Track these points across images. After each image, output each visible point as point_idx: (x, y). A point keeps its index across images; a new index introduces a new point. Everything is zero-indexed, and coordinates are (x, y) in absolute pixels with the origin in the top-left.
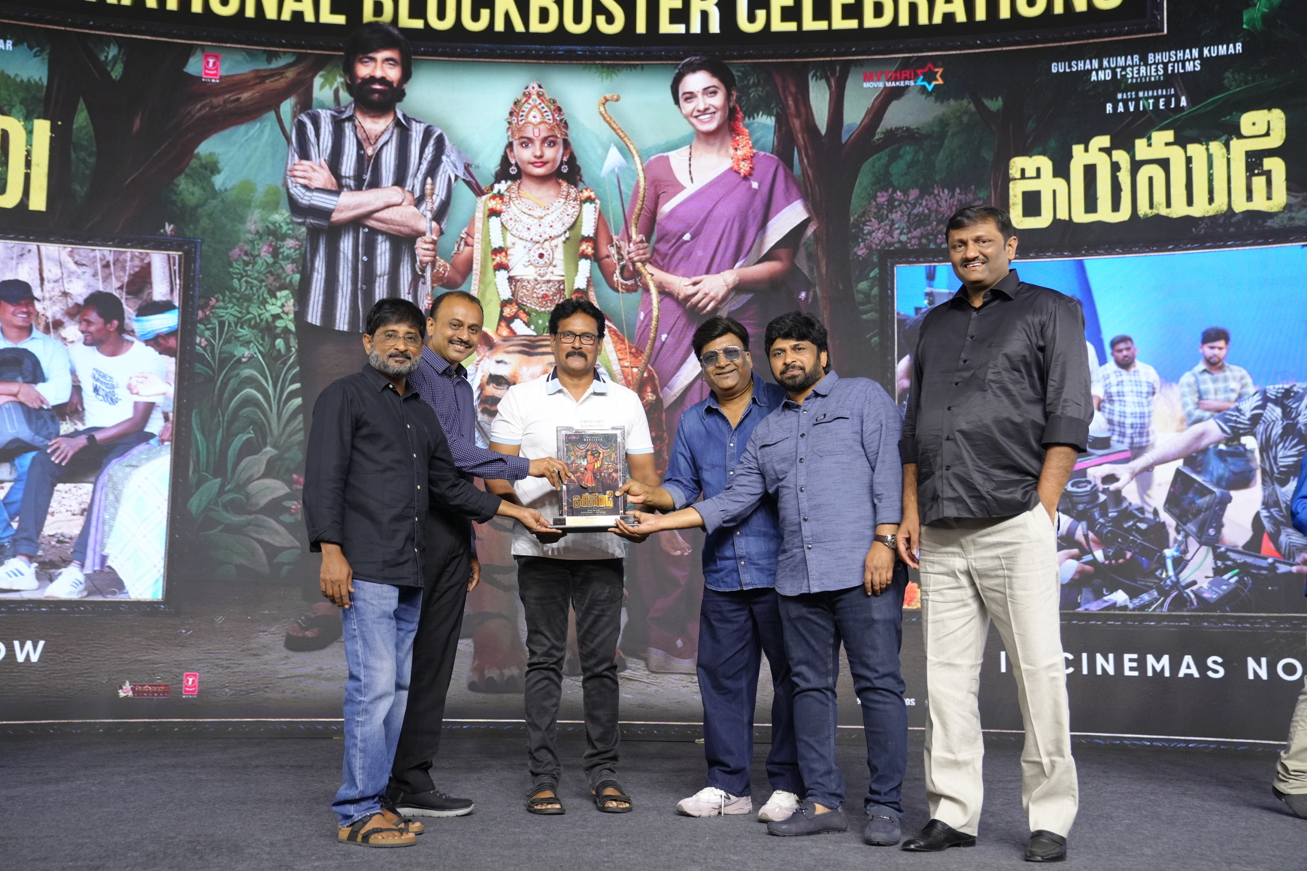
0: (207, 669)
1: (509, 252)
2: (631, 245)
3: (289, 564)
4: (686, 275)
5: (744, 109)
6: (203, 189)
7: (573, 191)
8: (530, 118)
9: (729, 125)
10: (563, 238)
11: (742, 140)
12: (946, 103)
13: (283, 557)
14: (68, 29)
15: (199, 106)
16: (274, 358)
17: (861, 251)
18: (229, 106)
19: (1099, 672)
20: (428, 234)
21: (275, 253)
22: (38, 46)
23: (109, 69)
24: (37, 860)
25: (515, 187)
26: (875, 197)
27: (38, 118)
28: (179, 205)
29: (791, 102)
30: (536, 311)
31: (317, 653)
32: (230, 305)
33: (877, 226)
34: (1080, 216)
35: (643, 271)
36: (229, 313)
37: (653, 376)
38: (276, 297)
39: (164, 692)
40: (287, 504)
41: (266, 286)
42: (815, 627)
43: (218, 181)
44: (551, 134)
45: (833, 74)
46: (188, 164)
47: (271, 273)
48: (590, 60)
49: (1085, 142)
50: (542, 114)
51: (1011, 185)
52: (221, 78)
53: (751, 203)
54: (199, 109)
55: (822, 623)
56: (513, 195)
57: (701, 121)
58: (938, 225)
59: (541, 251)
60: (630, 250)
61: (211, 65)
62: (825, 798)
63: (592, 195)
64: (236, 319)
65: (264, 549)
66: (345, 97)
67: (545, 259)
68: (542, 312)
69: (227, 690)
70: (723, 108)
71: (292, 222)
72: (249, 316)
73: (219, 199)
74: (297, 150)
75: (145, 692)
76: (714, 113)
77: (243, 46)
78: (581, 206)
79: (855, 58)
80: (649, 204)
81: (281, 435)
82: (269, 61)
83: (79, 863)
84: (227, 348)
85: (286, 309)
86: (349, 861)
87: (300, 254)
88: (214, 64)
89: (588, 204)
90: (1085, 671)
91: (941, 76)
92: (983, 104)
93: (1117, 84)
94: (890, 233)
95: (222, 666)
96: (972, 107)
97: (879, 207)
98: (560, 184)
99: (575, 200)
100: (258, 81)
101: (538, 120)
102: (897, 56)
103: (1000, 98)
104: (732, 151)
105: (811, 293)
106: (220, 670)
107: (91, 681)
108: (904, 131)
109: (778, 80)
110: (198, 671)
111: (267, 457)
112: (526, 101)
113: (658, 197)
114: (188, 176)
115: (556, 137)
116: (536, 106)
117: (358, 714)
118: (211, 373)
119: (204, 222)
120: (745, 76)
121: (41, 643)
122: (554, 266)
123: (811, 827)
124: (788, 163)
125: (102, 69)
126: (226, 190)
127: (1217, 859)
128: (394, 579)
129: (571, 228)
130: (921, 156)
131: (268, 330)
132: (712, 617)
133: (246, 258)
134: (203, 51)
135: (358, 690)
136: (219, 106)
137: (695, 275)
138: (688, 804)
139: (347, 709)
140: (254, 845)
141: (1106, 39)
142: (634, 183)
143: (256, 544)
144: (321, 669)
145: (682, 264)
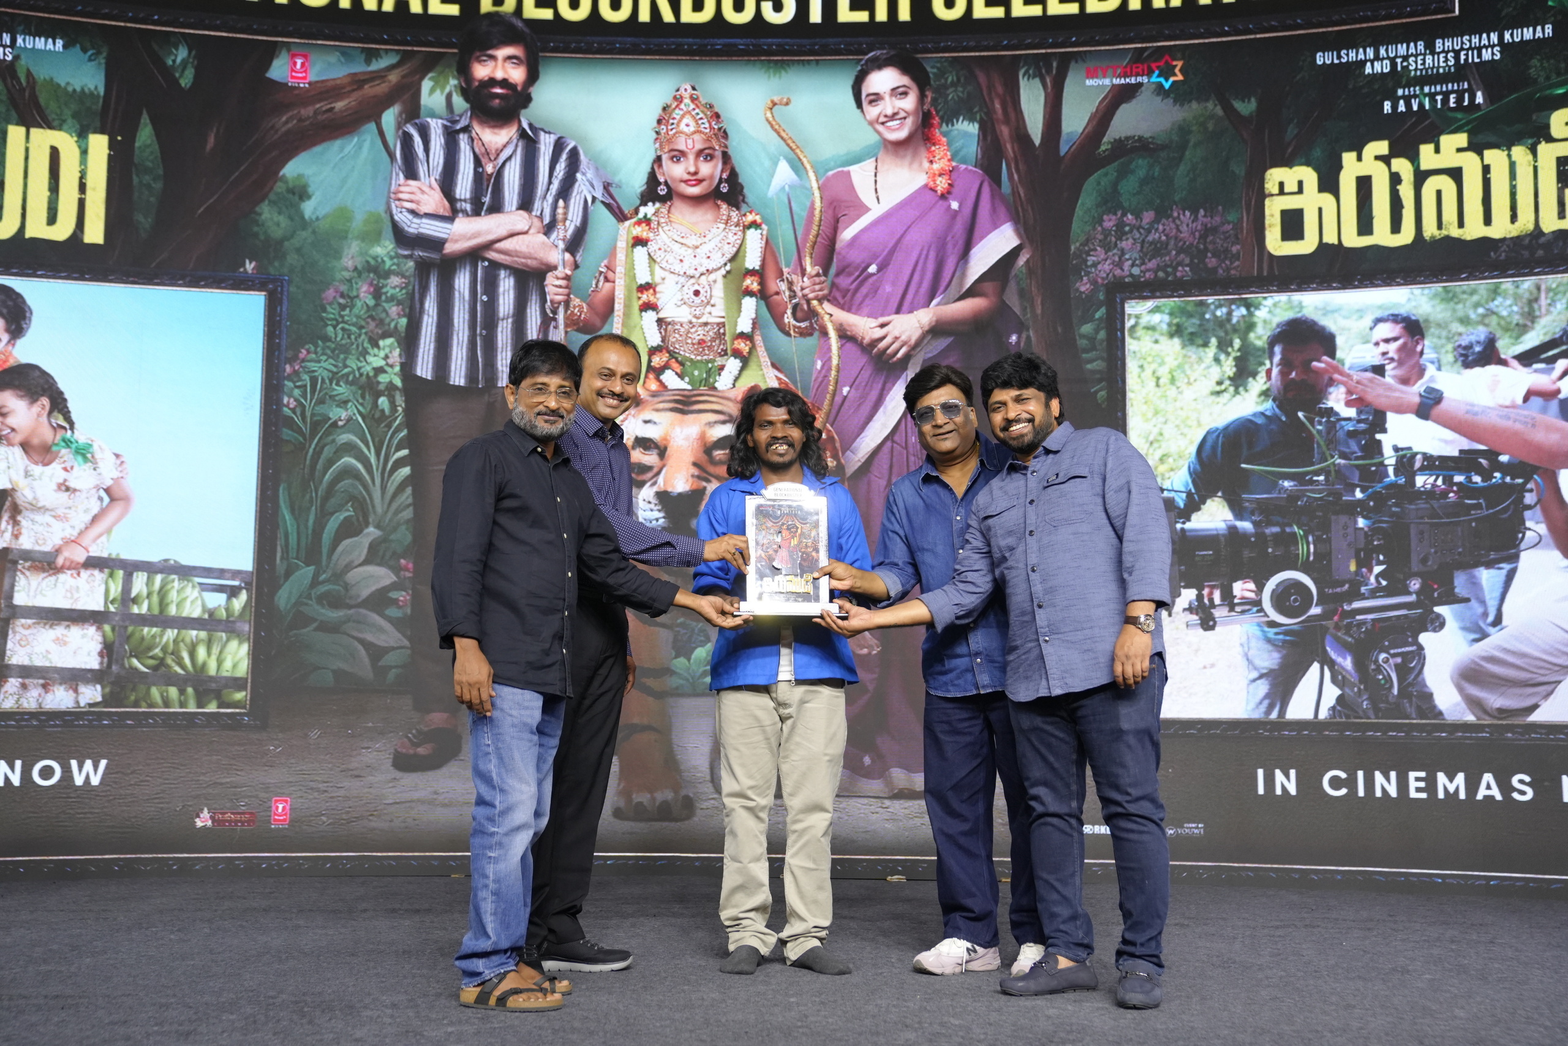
0: (299, 794)
1: (658, 289)
2: (805, 279)
3: (396, 667)
4: (872, 315)
5: (941, 113)
6: (291, 219)
7: (734, 214)
8: (683, 127)
9: (923, 133)
10: (723, 272)
11: (939, 151)
12: (1186, 106)
13: (390, 659)
14: (129, 25)
15: (284, 119)
16: (376, 420)
17: (1084, 287)
18: (319, 117)
19: (1378, 793)
20: (560, 268)
21: (377, 294)
22: (93, 48)
23: (177, 75)
24: (116, 1023)
25: (664, 210)
26: (1100, 221)
27: (95, 132)
28: (262, 237)
29: (998, 106)
30: (691, 360)
31: (431, 775)
32: (324, 358)
33: (1103, 256)
34: (1352, 240)
35: (820, 310)
36: (322, 367)
37: (833, 438)
38: (378, 347)
39: (248, 821)
40: (394, 595)
41: (366, 333)
42: (1053, 740)
43: (309, 208)
44: (706, 145)
45: (1049, 71)
46: (272, 188)
47: (372, 317)
48: (754, 55)
49: (1358, 148)
50: (696, 121)
51: (1267, 202)
52: (310, 83)
53: (950, 227)
54: (284, 122)
55: (1061, 735)
56: (662, 220)
57: (889, 128)
58: (1178, 254)
59: (697, 287)
60: (805, 285)
61: (298, 66)
62: (1070, 948)
63: (758, 219)
64: (330, 375)
65: (367, 650)
66: (459, 102)
67: (702, 297)
68: (698, 361)
69: (324, 819)
70: (916, 112)
71: (398, 256)
72: (346, 370)
73: (310, 230)
74: (403, 168)
75: (227, 821)
76: (905, 118)
77: (337, 43)
78: (744, 232)
79: (1076, 49)
80: (826, 230)
81: (386, 512)
82: (368, 61)
83: (166, 1028)
84: (319, 409)
85: (390, 361)
86: (488, 1026)
87: (407, 293)
88: (303, 65)
89: (752, 230)
90: (1361, 793)
91: (1181, 70)
92: (1232, 106)
93: (1397, 78)
94: (1119, 265)
95: (318, 790)
96: (1219, 111)
97: (1106, 233)
98: (719, 207)
99: (737, 225)
100: (355, 87)
101: (692, 129)
102: (1127, 46)
103: (1253, 100)
104: (926, 164)
105: (1024, 336)
106: (316, 794)
107: (162, 809)
108: (1136, 141)
109: (982, 78)
110: (289, 795)
111: (370, 539)
112: (677, 106)
113: (837, 221)
114: (273, 203)
115: (714, 149)
116: (689, 112)
117: (490, 848)
118: (301, 439)
119: (292, 259)
120: (942, 73)
121: (103, 763)
122: (713, 306)
123: (1054, 984)
124: (996, 179)
125: (168, 73)
126: (317, 219)
127: (1548, 1023)
128: (538, 684)
129: (733, 259)
130: (1157, 171)
131: (369, 387)
132: (938, 729)
133: (342, 301)
134: (289, 51)
135: (491, 819)
136: (308, 118)
137: (882, 315)
138: (928, 959)
139: (476, 841)
140: (372, 1006)
141: (1384, 23)
142: (808, 204)
143: (356, 643)
144: (436, 793)
145: (867, 301)
